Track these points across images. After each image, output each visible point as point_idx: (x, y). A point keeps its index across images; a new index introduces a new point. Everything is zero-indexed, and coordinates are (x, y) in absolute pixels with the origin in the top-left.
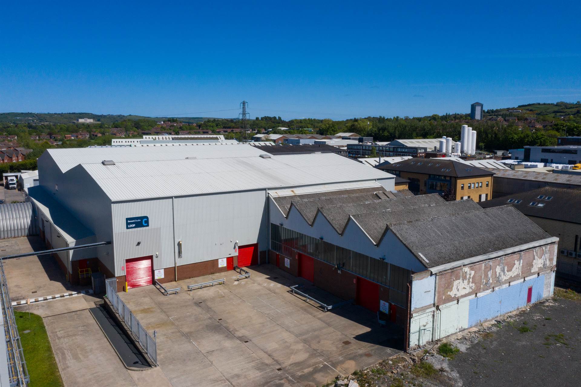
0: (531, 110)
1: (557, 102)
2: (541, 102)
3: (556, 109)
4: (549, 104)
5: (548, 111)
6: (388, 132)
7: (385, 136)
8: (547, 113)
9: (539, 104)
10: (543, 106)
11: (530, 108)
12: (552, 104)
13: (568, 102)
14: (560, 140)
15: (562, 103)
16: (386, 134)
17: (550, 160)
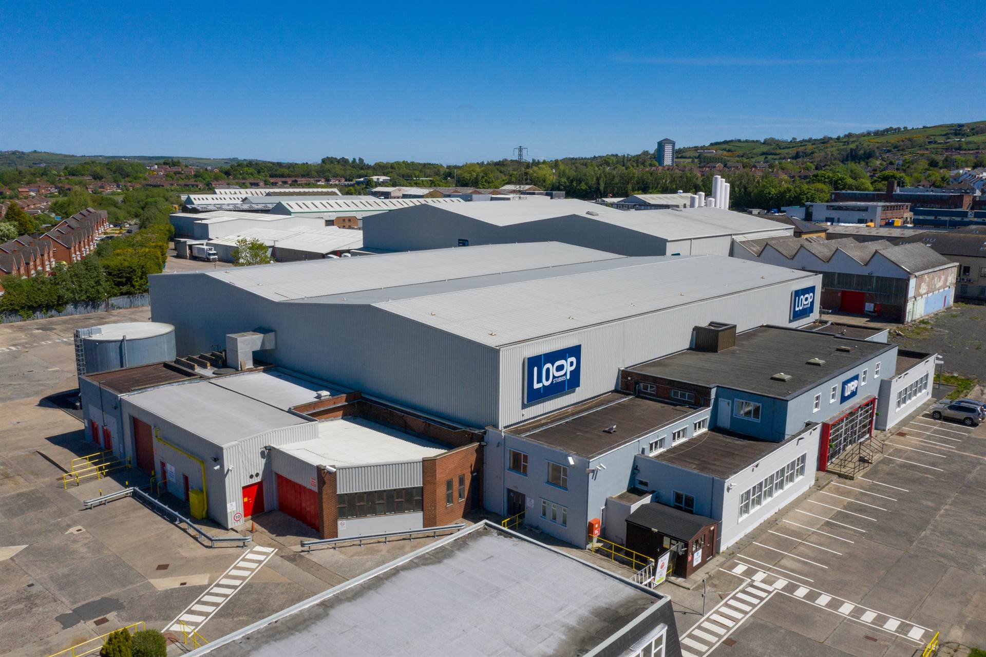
0: (729, 151)
1: (765, 138)
2: (743, 138)
3: (765, 149)
4: (753, 141)
5: (754, 151)
6: (586, 184)
7: (582, 189)
8: (753, 155)
9: (739, 141)
10: (744, 145)
11: (727, 147)
12: (757, 141)
13: (780, 139)
14: (833, 196)
15: (772, 140)
16: (583, 186)
17: (836, 219)
